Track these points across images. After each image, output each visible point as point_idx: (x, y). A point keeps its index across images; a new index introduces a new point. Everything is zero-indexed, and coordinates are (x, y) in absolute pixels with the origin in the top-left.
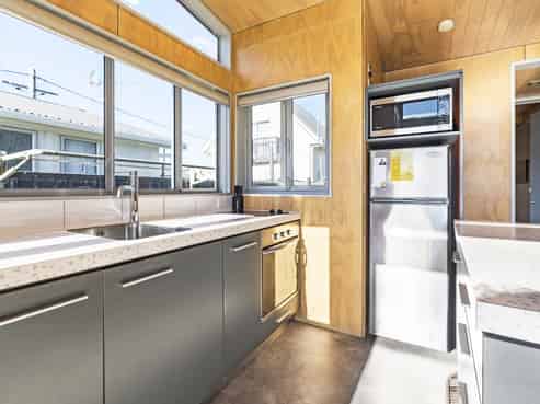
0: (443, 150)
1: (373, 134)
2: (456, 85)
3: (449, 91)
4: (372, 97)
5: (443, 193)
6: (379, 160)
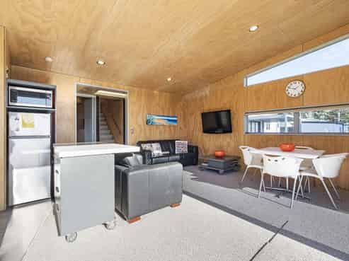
0: (48, 116)
1: (10, 103)
2: (54, 90)
3: (51, 92)
4: (10, 84)
5: (48, 133)
6: (15, 117)
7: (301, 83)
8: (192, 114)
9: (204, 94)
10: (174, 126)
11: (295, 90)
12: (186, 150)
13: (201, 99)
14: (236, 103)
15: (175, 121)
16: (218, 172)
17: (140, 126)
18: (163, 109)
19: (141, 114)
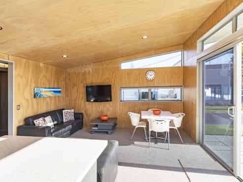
7: (154, 72)
8: (74, 85)
9: (86, 69)
10: (59, 97)
11: (151, 76)
12: (73, 118)
13: (84, 74)
14: (114, 80)
15: (60, 92)
16: (107, 133)
17: (27, 100)
18: (49, 81)
19: (29, 87)
